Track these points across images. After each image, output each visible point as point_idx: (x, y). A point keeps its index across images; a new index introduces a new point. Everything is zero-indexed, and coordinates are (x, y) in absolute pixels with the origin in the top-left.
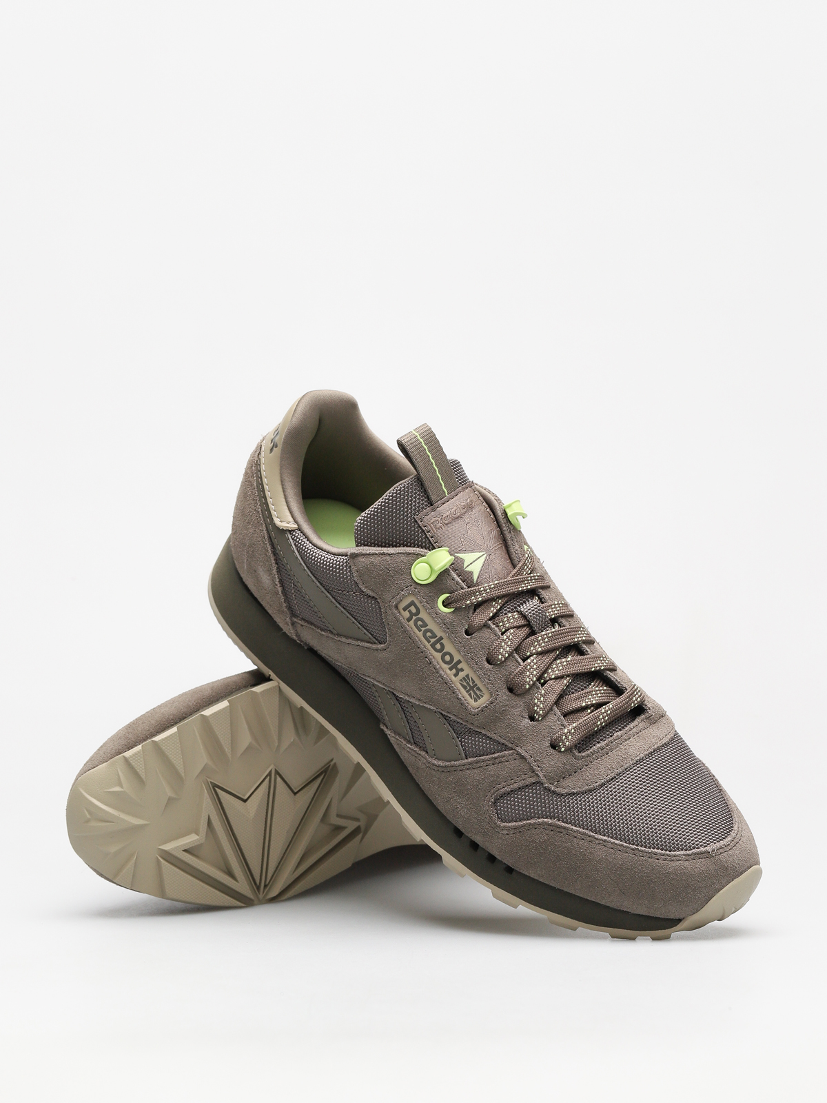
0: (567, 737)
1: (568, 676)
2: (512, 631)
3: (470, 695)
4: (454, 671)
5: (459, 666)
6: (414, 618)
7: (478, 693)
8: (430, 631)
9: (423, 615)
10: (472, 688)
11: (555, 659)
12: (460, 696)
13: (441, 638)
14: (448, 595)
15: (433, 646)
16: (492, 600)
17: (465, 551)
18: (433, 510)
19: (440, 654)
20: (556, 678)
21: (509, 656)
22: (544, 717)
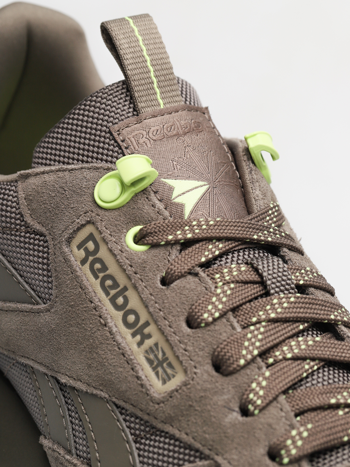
0: (294, 442)
1: (313, 359)
2: (232, 286)
3: (157, 374)
4: (138, 337)
5: (146, 331)
6: (91, 258)
7: (169, 371)
8: (110, 277)
9: (103, 253)
10: (160, 364)
11: (297, 335)
12: (141, 373)
13: (125, 289)
14: (141, 227)
15: (113, 301)
16: (210, 240)
17: (176, 178)
18: (139, 122)
19: (121, 313)
20: (295, 359)
21: (221, 316)
22: (262, 409)
